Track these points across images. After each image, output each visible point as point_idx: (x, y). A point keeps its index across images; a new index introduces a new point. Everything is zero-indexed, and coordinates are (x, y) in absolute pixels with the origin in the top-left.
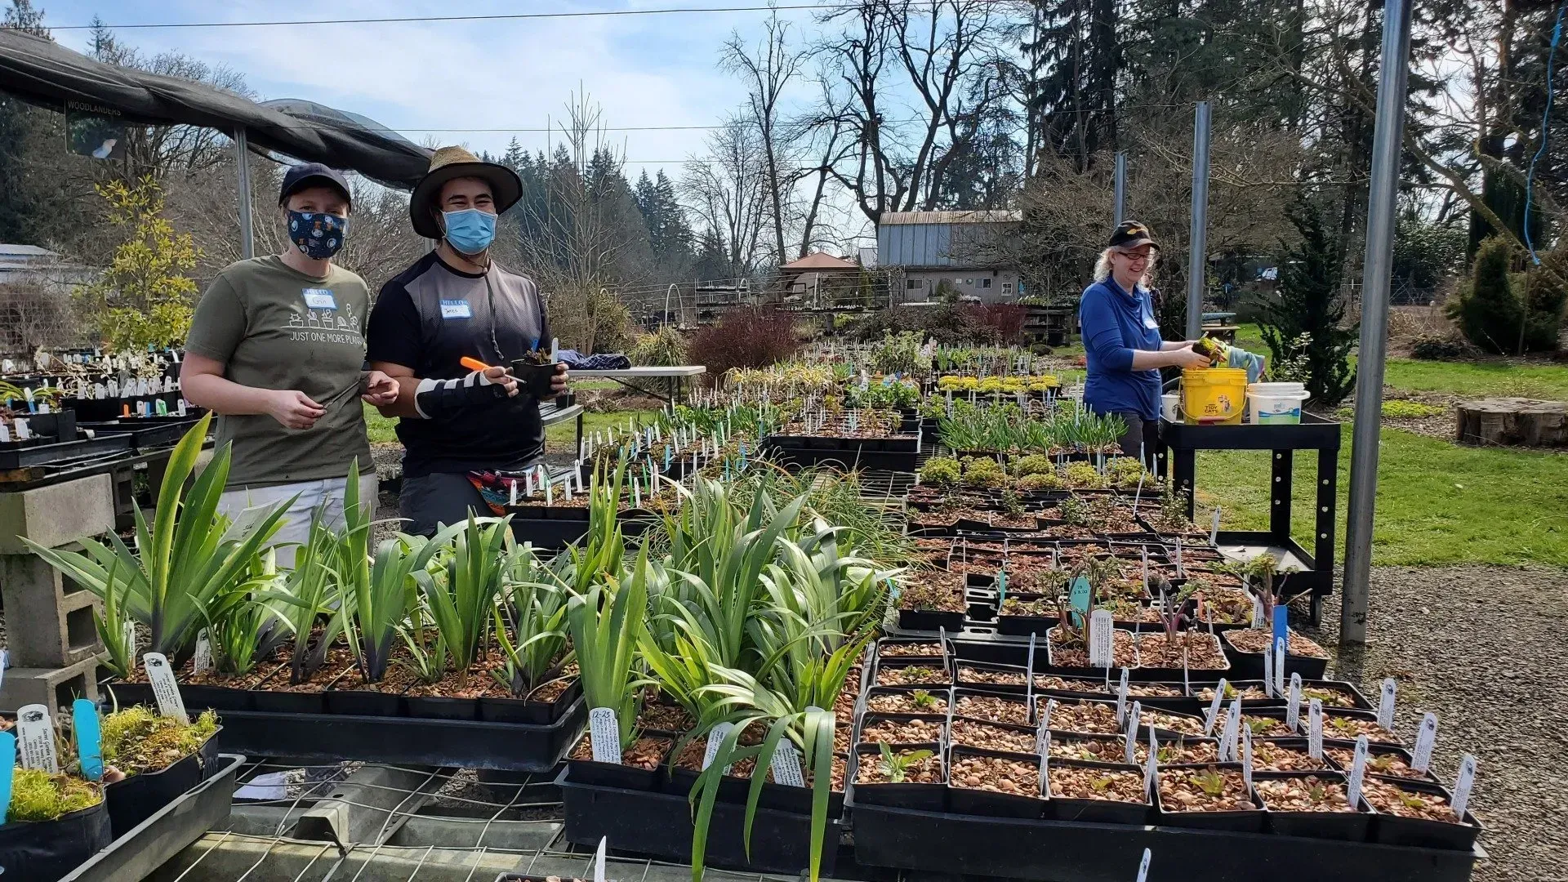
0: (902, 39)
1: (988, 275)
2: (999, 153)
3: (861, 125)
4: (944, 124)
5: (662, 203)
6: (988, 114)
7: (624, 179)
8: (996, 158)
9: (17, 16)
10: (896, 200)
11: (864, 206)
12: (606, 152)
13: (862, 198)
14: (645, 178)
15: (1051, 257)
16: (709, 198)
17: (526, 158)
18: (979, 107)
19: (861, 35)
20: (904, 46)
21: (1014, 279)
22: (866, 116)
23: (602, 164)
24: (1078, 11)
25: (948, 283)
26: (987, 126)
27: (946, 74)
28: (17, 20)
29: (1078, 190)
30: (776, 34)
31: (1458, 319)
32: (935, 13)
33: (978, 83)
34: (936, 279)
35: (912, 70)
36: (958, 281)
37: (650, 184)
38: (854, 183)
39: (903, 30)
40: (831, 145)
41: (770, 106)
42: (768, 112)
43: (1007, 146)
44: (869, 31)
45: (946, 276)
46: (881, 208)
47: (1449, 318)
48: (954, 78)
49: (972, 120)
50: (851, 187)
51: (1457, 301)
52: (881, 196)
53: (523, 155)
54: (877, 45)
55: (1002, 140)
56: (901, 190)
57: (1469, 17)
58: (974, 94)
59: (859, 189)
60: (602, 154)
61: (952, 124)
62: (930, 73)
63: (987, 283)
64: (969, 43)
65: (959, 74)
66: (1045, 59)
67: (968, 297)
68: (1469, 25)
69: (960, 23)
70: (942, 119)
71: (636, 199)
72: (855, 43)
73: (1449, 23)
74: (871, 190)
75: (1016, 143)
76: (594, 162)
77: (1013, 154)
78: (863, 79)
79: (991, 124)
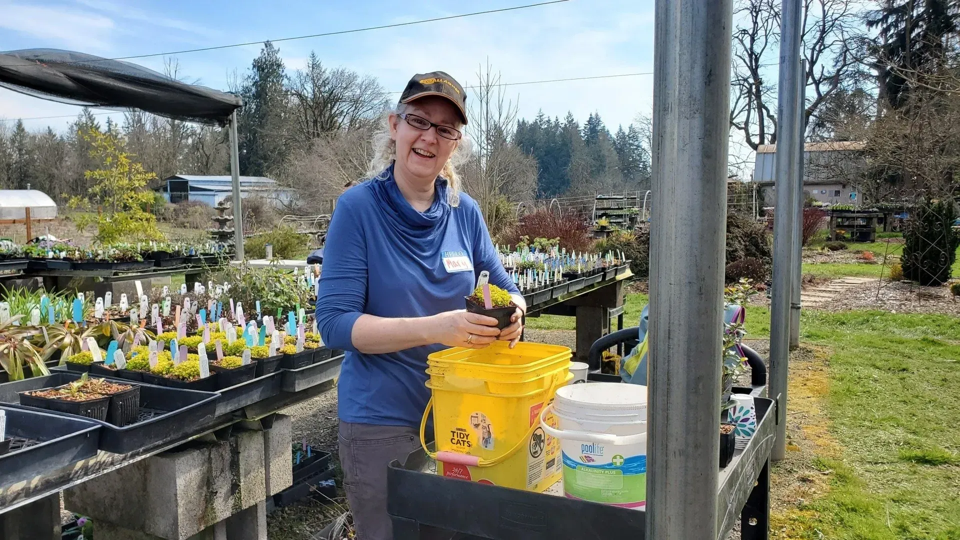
2: (856, 102)
3: (748, 86)
4: (812, 84)
5: (631, 145)
6: (848, 76)
7: (608, 131)
9: (266, 53)
11: (749, 141)
12: (597, 115)
13: (749, 136)
14: (621, 130)
17: (549, 121)
18: (839, 71)
19: (749, 26)
22: (752, 80)
23: (594, 124)
26: (848, 84)
27: (813, 49)
28: (267, 55)
36: (816, 192)
37: (624, 133)
38: (743, 126)
40: (737, 103)
43: (862, 97)
44: (755, 23)
45: (806, 189)
46: (762, 142)
48: (820, 51)
49: (835, 80)
50: (741, 130)
52: (762, 134)
53: (547, 119)
55: (859, 93)
58: (837, 62)
59: (746, 129)
60: (594, 116)
61: (817, 83)
63: (837, 193)
65: (825, 48)
67: (820, 203)
69: (825, 13)
70: (810, 82)
71: (614, 143)
72: (745, 32)
74: (756, 130)
75: (870, 95)
76: (589, 122)
77: (866, 103)
78: (750, 56)
79: (851, 82)
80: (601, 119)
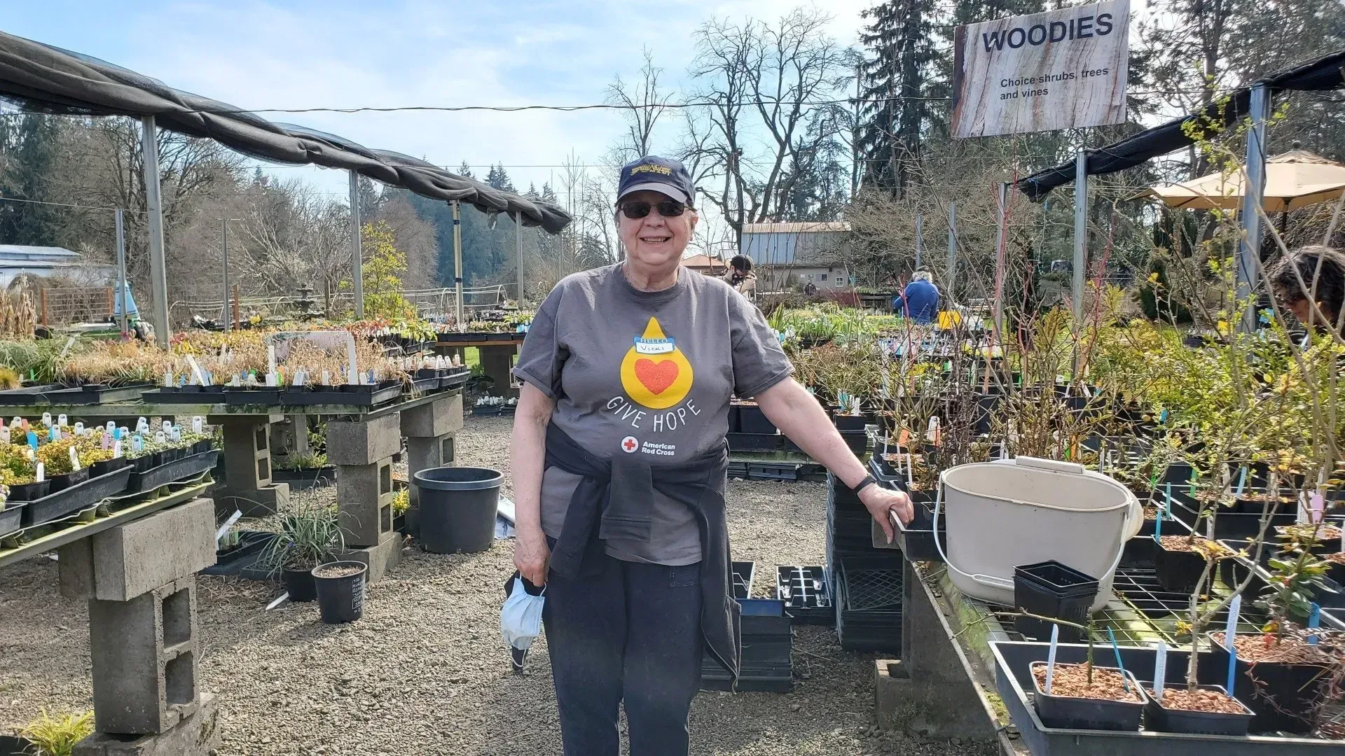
0: (756, 90)
1: (825, 272)
2: (831, 177)
3: (724, 155)
4: (789, 154)
6: (822, 147)
8: (828, 180)
10: (752, 213)
11: (728, 219)
12: (501, 170)
13: (726, 211)
14: (532, 189)
15: (874, 260)
16: (600, 210)
18: (816, 141)
19: (726, 88)
20: (757, 94)
21: (845, 274)
22: (730, 149)
23: (497, 178)
24: (892, 73)
25: (795, 278)
26: (821, 155)
27: (791, 116)
29: (894, 213)
30: (651, 78)
31: (1139, 301)
32: (781, 69)
33: (814, 122)
34: (786, 274)
35: (764, 113)
36: (802, 276)
37: (537, 194)
38: (720, 200)
39: (757, 83)
41: (646, 136)
42: (644, 140)
43: (837, 170)
44: (731, 84)
45: (794, 272)
46: (742, 220)
47: (1134, 301)
48: (796, 119)
49: (812, 150)
50: (717, 203)
51: (1137, 290)
52: (741, 211)
54: (737, 95)
55: (833, 167)
56: (756, 206)
57: (1182, 79)
58: (811, 130)
59: (724, 204)
60: (496, 169)
61: (795, 154)
62: (777, 115)
63: (824, 277)
64: (808, 93)
65: (800, 116)
66: (867, 111)
68: (1182, 86)
69: (801, 77)
70: (787, 151)
72: (722, 95)
73: (1167, 84)
74: (732, 205)
75: (844, 169)
76: (490, 176)
77: (842, 177)
78: (727, 122)
79: (824, 154)
80: (507, 174)
